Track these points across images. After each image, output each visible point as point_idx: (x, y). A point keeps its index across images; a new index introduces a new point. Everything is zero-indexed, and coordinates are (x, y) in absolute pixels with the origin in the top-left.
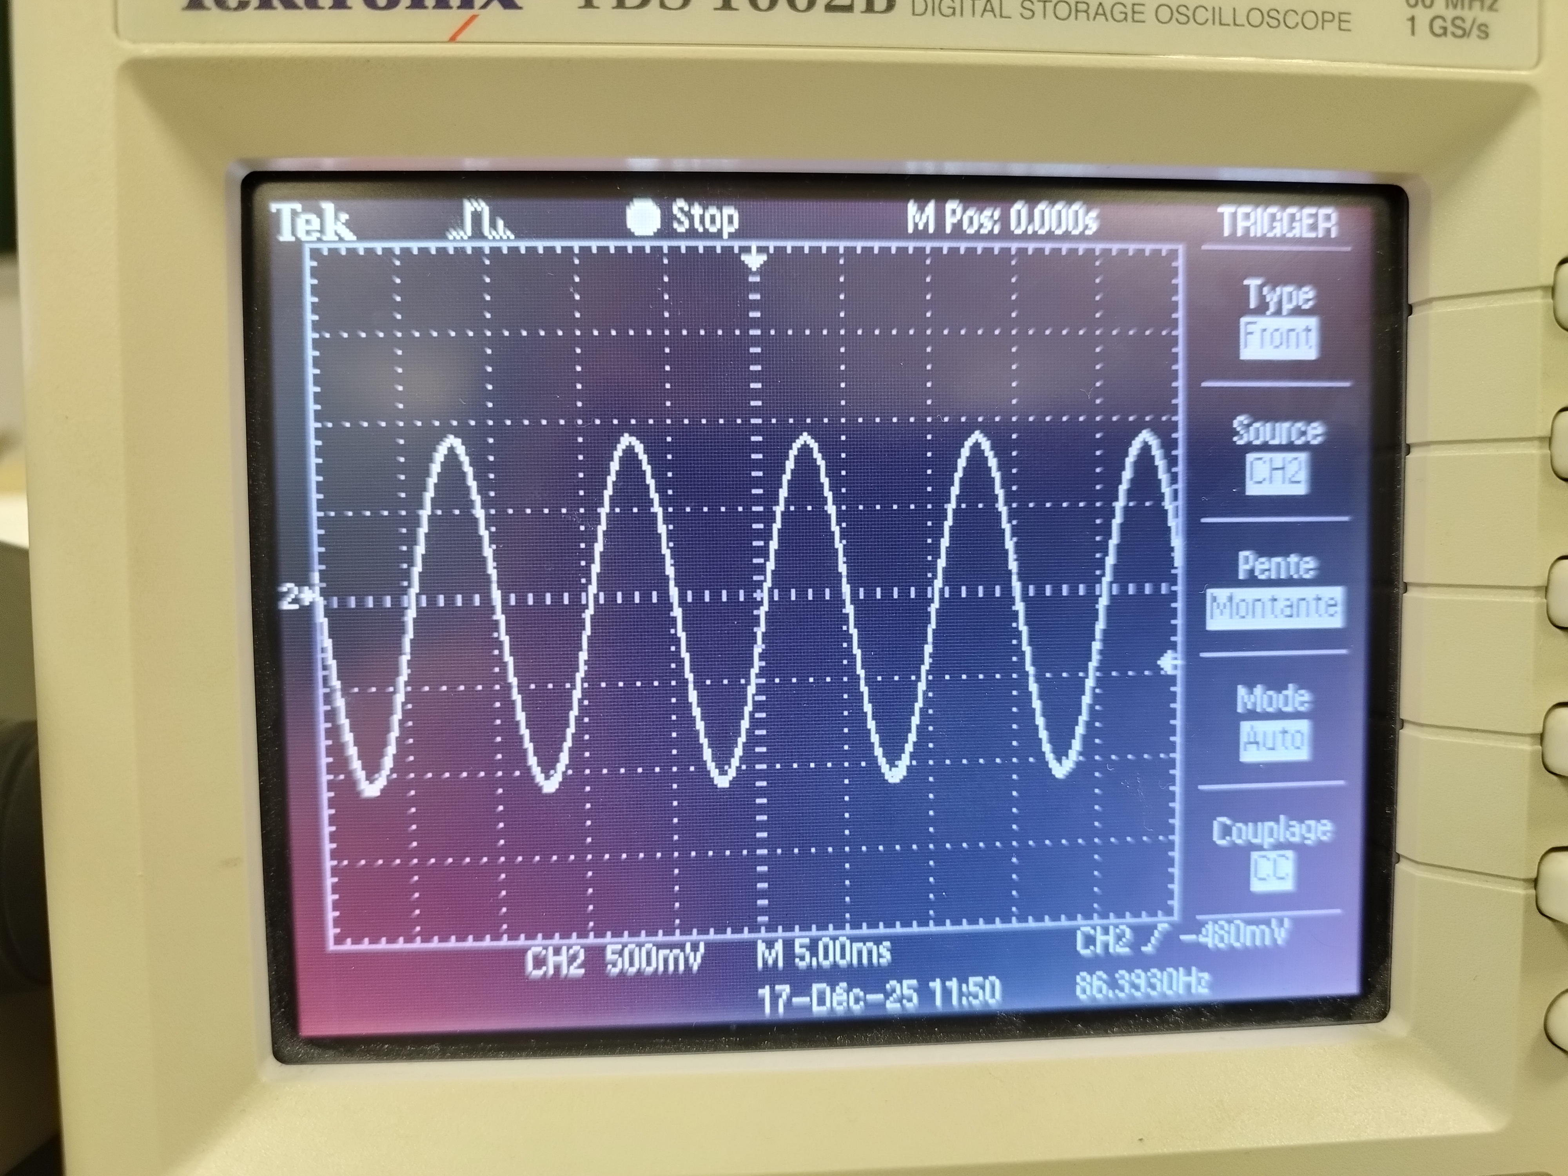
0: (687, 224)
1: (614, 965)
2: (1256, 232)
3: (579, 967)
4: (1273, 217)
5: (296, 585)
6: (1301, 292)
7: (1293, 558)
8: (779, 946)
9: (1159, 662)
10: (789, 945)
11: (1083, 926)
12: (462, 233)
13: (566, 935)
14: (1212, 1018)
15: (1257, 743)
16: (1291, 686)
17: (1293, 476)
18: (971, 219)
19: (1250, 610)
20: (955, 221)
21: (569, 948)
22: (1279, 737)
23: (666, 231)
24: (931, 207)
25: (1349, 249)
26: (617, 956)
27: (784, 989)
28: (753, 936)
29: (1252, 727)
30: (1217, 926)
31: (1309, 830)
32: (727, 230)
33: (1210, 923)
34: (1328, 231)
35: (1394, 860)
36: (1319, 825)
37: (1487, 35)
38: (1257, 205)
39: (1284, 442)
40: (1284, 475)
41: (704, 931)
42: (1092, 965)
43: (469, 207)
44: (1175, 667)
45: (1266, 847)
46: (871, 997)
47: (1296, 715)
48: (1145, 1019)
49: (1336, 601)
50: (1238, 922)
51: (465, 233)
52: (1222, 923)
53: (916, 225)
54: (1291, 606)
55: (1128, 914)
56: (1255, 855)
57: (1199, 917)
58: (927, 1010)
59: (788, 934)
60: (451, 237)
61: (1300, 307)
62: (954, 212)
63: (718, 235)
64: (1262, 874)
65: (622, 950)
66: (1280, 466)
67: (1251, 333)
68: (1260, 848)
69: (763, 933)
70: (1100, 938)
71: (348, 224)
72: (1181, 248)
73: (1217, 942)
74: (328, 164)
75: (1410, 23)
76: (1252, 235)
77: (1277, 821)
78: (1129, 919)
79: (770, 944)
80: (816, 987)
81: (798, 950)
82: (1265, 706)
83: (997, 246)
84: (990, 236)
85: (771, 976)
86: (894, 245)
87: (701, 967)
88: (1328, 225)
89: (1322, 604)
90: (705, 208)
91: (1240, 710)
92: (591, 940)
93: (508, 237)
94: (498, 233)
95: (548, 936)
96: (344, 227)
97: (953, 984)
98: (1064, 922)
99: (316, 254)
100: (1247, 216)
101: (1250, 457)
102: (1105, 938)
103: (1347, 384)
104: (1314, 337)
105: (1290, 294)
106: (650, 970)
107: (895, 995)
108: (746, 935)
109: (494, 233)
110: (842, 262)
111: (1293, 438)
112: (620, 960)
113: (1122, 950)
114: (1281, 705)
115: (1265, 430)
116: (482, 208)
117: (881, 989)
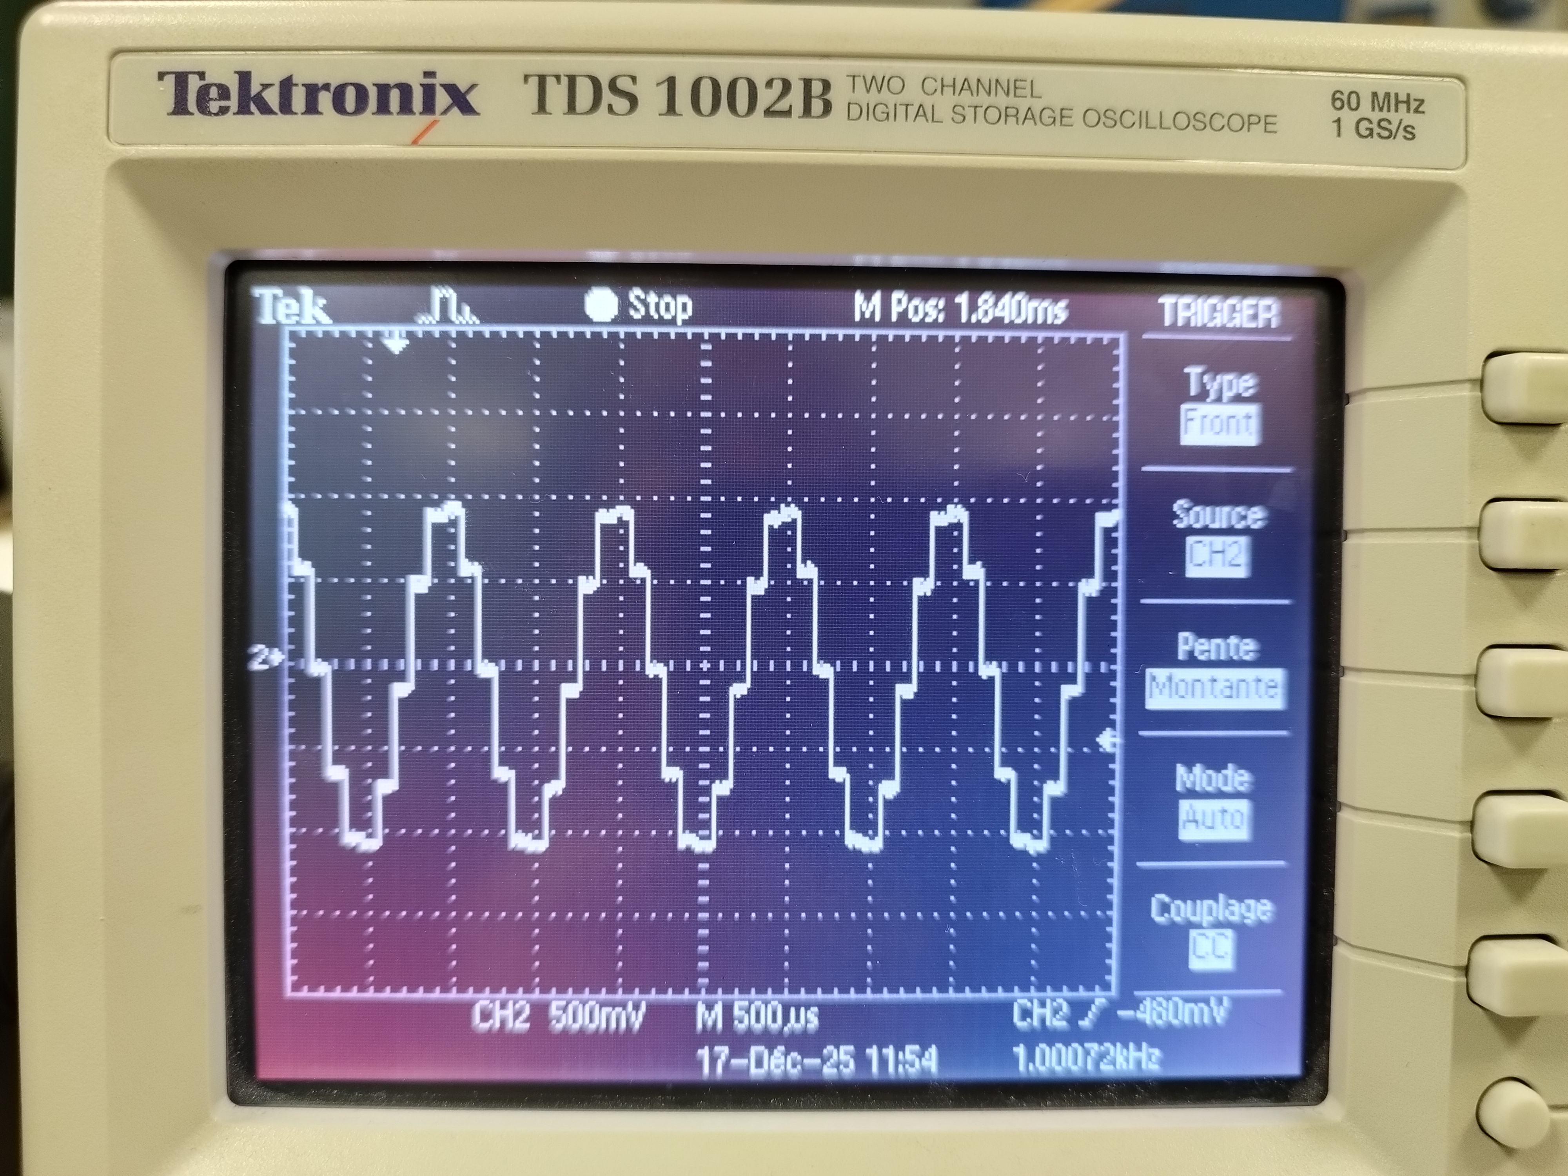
0: (643, 311)
1: (558, 1021)
2: (1197, 321)
3: (526, 1021)
4: (1214, 308)
5: (267, 647)
6: (1241, 381)
7: (1233, 640)
8: (718, 1008)
9: (1098, 740)
10: (728, 1009)
11: (1020, 999)
12: (430, 318)
13: (512, 990)
14: (1147, 1095)
15: (1196, 822)
16: (1230, 766)
17: (1233, 559)
18: (916, 309)
19: (1190, 690)
20: (901, 309)
21: (515, 1003)
22: (1219, 816)
23: (623, 318)
24: (877, 297)
25: (1288, 339)
26: (561, 1012)
27: (723, 1051)
28: (694, 997)
29: (1191, 807)
30: (1155, 1003)
31: (1249, 909)
32: (681, 317)
33: (1148, 999)
34: (1269, 320)
35: (1332, 943)
36: (1259, 904)
37: (1414, 137)
38: (1200, 294)
39: (1224, 525)
40: (1224, 558)
41: (645, 991)
42: (1030, 1037)
43: (438, 293)
44: (1114, 745)
45: (1204, 925)
46: (808, 1061)
47: (1237, 795)
48: (1078, 1093)
49: (1276, 683)
50: (1176, 999)
51: (434, 319)
52: (1160, 999)
53: (863, 314)
54: (1231, 687)
55: (1065, 988)
57: (1136, 993)
58: (863, 1077)
59: (729, 997)
60: (420, 322)
61: (1240, 394)
62: (900, 301)
63: (673, 322)
64: (1200, 952)
65: (567, 1005)
66: (1220, 549)
67: (1192, 420)
68: (1199, 926)
69: (703, 995)
70: (1037, 1011)
71: (325, 309)
72: (1122, 337)
73: (1155, 1017)
74: (309, 254)
75: (1335, 124)
76: (1193, 324)
77: (1216, 900)
78: (1066, 992)
79: (710, 1007)
80: (754, 1050)
81: (737, 1012)
82: (1204, 785)
83: (941, 334)
84: (935, 325)
85: (710, 1038)
86: (841, 333)
87: (643, 1026)
88: (1268, 316)
89: (1262, 686)
90: (660, 296)
91: (1179, 788)
92: (536, 995)
93: (474, 323)
94: (464, 318)
95: (495, 990)
96: (321, 311)
97: (889, 1051)
98: (1000, 994)
99: (294, 336)
100: (1188, 306)
101: (1190, 540)
102: (1042, 1011)
103: (1287, 470)
104: (1254, 424)
105: (1230, 383)
106: (593, 1026)
107: (832, 1061)
108: (686, 996)
109: (461, 318)
110: (790, 348)
111: (1233, 522)
112: (564, 1017)
113: (1059, 1024)
114: (1220, 785)
115: (1205, 514)
116: (450, 295)
117: (818, 1054)
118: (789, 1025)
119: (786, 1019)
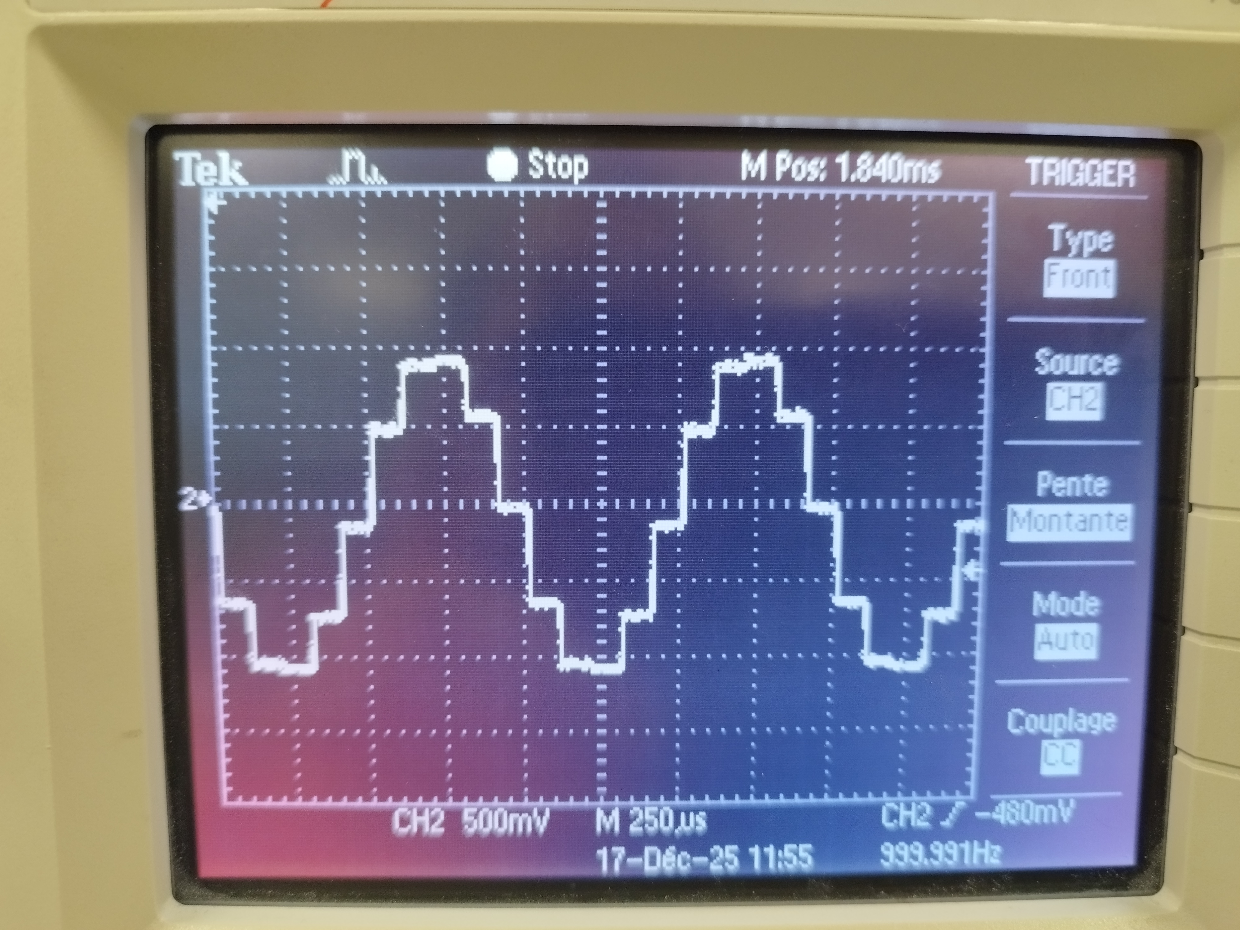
0: (541, 171)
1: (470, 825)
2: (1060, 181)
3: (441, 826)
4: (1076, 168)
5: (195, 489)
6: (1100, 237)
7: (1088, 478)
8: (616, 814)
10: (624, 814)
11: (888, 803)
12: (341, 179)
13: (428, 799)
14: (1003, 888)
15: (1050, 643)
16: (1082, 593)
17: (1090, 403)
18: (799, 169)
19: (1047, 524)
20: (785, 169)
21: (431, 810)
22: (1071, 638)
23: (523, 177)
24: (763, 157)
25: (1145, 197)
26: (473, 818)
27: (620, 851)
28: (594, 804)
29: (1046, 630)
30: (1009, 805)
31: (1095, 721)
32: (578, 176)
33: (1003, 802)
34: (1127, 181)
35: (1172, 750)
36: (1104, 717)
38: (1062, 156)
39: (1082, 372)
40: (1081, 403)
41: (549, 798)
42: (896, 837)
43: (348, 155)
44: (977, 574)
45: (1055, 735)
46: (698, 860)
47: (1087, 619)
48: (941, 888)
49: (1126, 517)
50: (1028, 802)
51: (344, 179)
52: (1014, 802)
53: (749, 173)
54: (1084, 521)
55: (928, 793)
56: (1045, 743)
57: (993, 797)
58: (746, 872)
59: (624, 803)
60: (331, 183)
61: (1100, 249)
62: (784, 161)
63: (570, 181)
64: (1051, 760)
65: (478, 812)
66: (1078, 394)
67: (1054, 273)
68: (1050, 737)
69: (602, 802)
70: (903, 813)
71: (242, 171)
72: (991, 196)
73: (1008, 819)
74: (225, 118)
76: (1057, 183)
77: (1066, 713)
78: (930, 797)
79: (608, 813)
80: (648, 850)
82: (1058, 610)
83: (822, 193)
84: (817, 183)
85: (609, 840)
86: (728, 191)
87: (547, 830)
88: (1127, 175)
89: (1113, 520)
90: (558, 156)
91: (1035, 613)
92: (450, 803)
93: (382, 183)
94: (373, 179)
95: (413, 799)
96: (238, 173)
98: (871, 798)
100: (1053, 167)
101: (1051, 386)
102: (907, 813)
103: (1140, 321)
104: (1112, 278)
105: (1091, 239)
106: (502, 831)
107: (718, 859)
108: (587, 803)
109: (369, 179)
110: (681, 205)
111: (1090, 370)
112: (475, 822)
113: (922, 824)
114: (1073, 610)
115: (1064, 362)
116: (360, 157)
117: (706, 853)
118: (679, 828)
119: (677, 823)
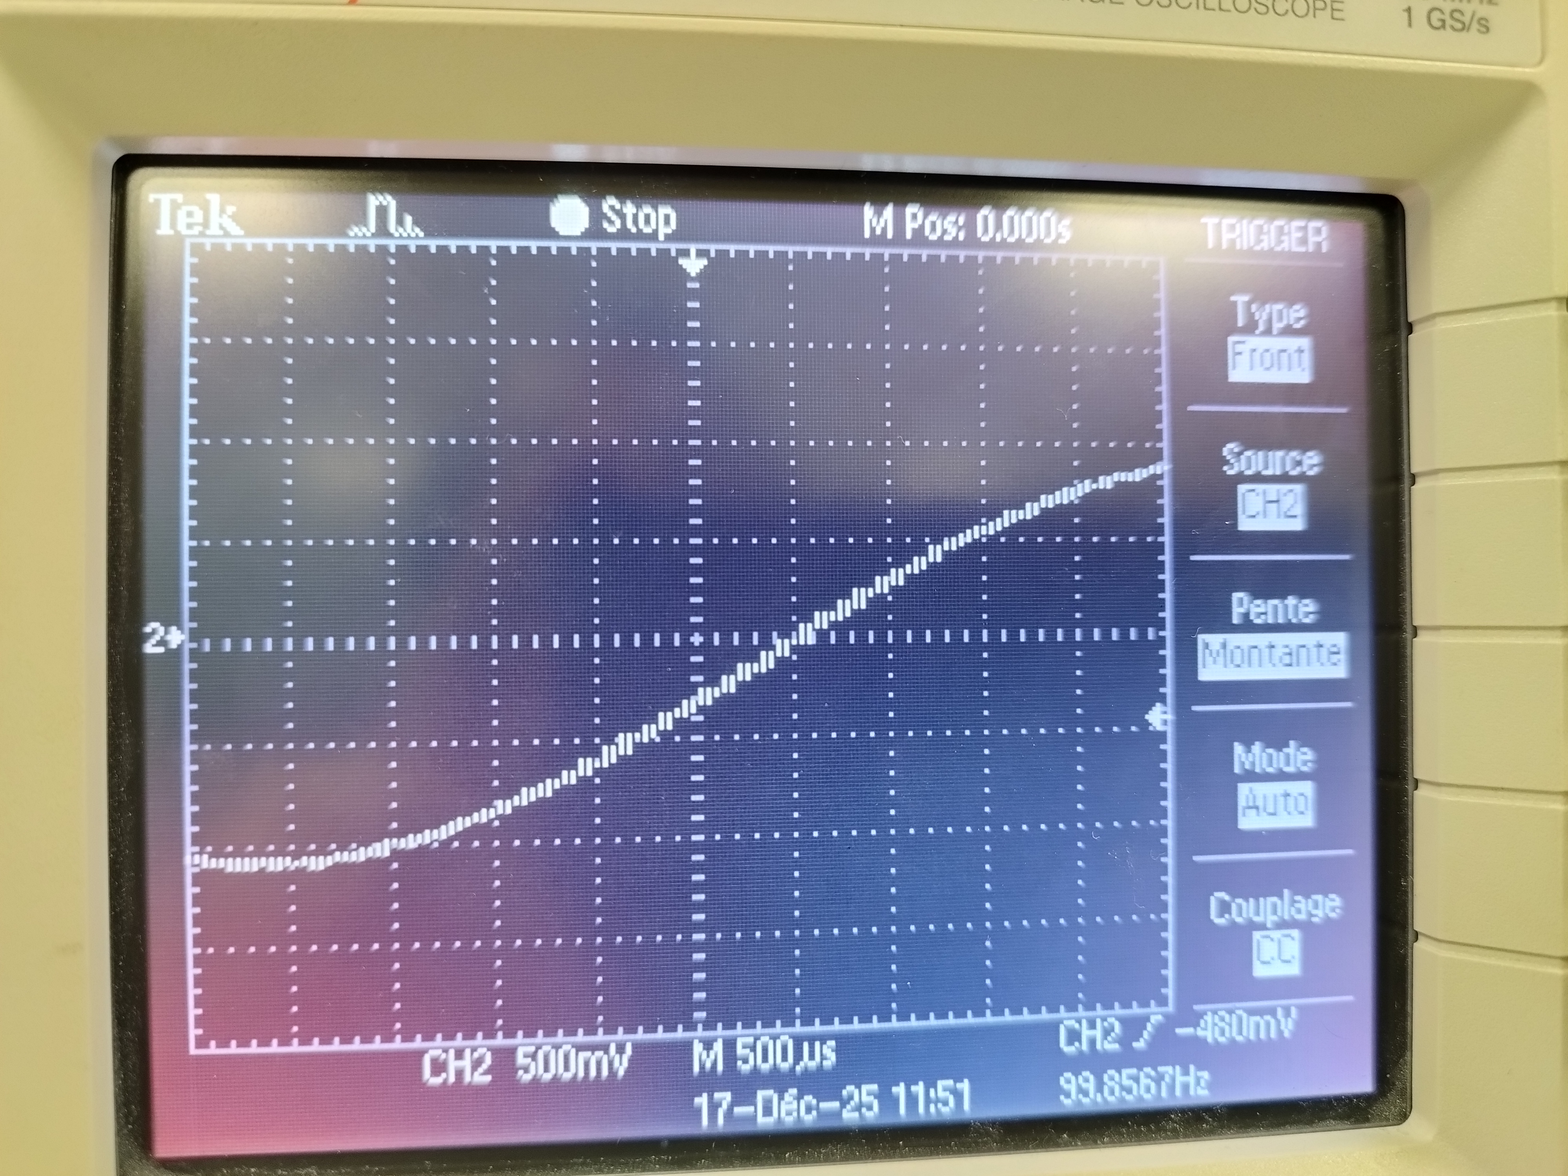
0: (618, 223)
1: (526, 1070)
2: (1243, 244)
3: (485, 1073)
4: (1260, 229)
5: (162, 625)
6: (1291, 311)
7: (1291, 601)
8: (718, 1047)
9: (1147, 717)
10: (730, 1046)
11: (1067, 1020)
12: (364, 229)
13: (470, 1035)
14: (1215, 1124)
15: (1257, 808)
16: (1292, 743)
17: (1289, 510)
18: (933, 225)
19: (1246, 658)
20: (916, 226)
21: (474, 1050)
22: (1281, 800)
23: (595, 231)
24: (889, 211)
25: (1341, 264)
26: (529, 1060)
27: (725, 1097)
28: (689, 1034)
29: (1251, 790)
30: (1216, 1017)
31: (1316, 906)
32: (663, 231)
33: (1209, 1014)
34: (1319, 244)
35: (1411, 937)
36: (1327, 899)
37: (1488, 29)
38: (1243, 216)
39: (1278, 473)
40: (1279, 508)
41: (631, 1030)
42: (1077, 1064)
43: (374, 201)
44: (1165, 722)
45: (1269, 925)
46: (825, 1105)
47: (1299, 776)
48: (1139, 1126)
49: (1339, 648)
50: (1240, 1012)
51: (368, 230)
52: (1222, 1013)
53: (873, 230)
54: (1290, 654)
55: (1116, 1004)
56: (1257, 935)
57: (1196, 1007)
58: (889, 1120)
59: (729, 1033)
60: (352, 234)
61: (1291, 325)
62: (914, 216)
63: (654, 236)
64: (1266, 957)
65: (536, 1052)
66: (1274, 499)
67: (1240, 353)
68: (1262, 927)
69: (700, 1032)
70: (1086, 1033)
71: (234, 217)
72: (1162, 261)
73: (1217, 1035)
75: (1406, 14)
76: (1238, 247)
77: (1281, 897)
78: (1118, 1010)
79: (708, 1045)
80: (761, 1095)
81: (740, 1051)
82: (1264, 766)
83: (962, 255)
84: (955, 243)
85: (710, 1081)
87: (627, 1071)
88: (1319, 239)
89: (1324, 652)
90: (638, 207)
91: (1237, 770)
92: (500, 1041)
93: (417, 235)
94: (405, 230)
95: (449, 1036)
96: (230, 220)
97: (919, 1089)
98: (1045, 1015)
99: (197, 250)
100: (1232, 228)
101: (1242, 488)
102: (1092, 1033)
103: (1343, 410)
104: (1307, 359)
105: (1280, 312)
106: (568, 1076)
107: (852, 1103)
108: (680, 1034)
109: (401, 230)
110: (791, 268)
111: (1288, 468)
112: (533, 1065)
113: (1112, 1046)
114: (1282, 765)
115: (1257, 459)
116: (388, 203)
117: (838, 1097)
118: (802, 1064)
119: (798, 1057)
